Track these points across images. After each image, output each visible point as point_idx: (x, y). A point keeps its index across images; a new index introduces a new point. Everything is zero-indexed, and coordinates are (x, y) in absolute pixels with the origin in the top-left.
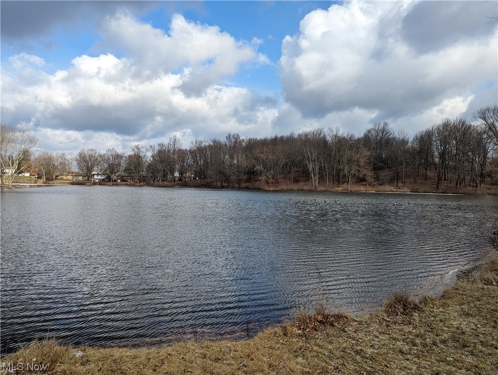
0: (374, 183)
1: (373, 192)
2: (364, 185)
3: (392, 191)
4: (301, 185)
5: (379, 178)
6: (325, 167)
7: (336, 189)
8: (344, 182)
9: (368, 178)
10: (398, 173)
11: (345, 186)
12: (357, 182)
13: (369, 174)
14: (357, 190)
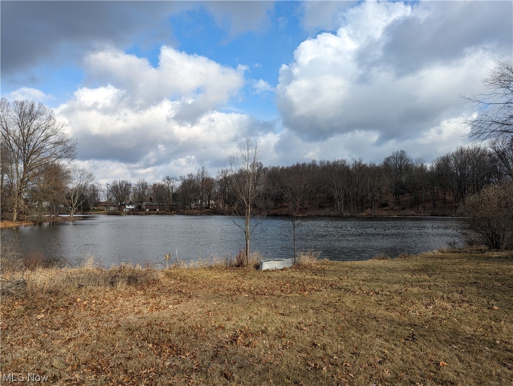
0: (396, 208)
1: (395, 216)
2: (386, 210)
3: (413, 215)
4: (327, 211)
5: (401, 203)
6: (348, 193)
7: (361, 214)
8: (367, 207)
9: (390, 204)
10: (418, 199)
11: (369, 210)
12: (379, 207)
13: (390, 199)
14: (380, 214)
